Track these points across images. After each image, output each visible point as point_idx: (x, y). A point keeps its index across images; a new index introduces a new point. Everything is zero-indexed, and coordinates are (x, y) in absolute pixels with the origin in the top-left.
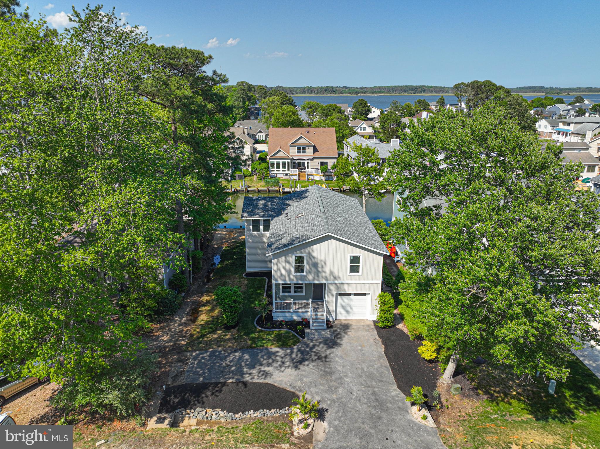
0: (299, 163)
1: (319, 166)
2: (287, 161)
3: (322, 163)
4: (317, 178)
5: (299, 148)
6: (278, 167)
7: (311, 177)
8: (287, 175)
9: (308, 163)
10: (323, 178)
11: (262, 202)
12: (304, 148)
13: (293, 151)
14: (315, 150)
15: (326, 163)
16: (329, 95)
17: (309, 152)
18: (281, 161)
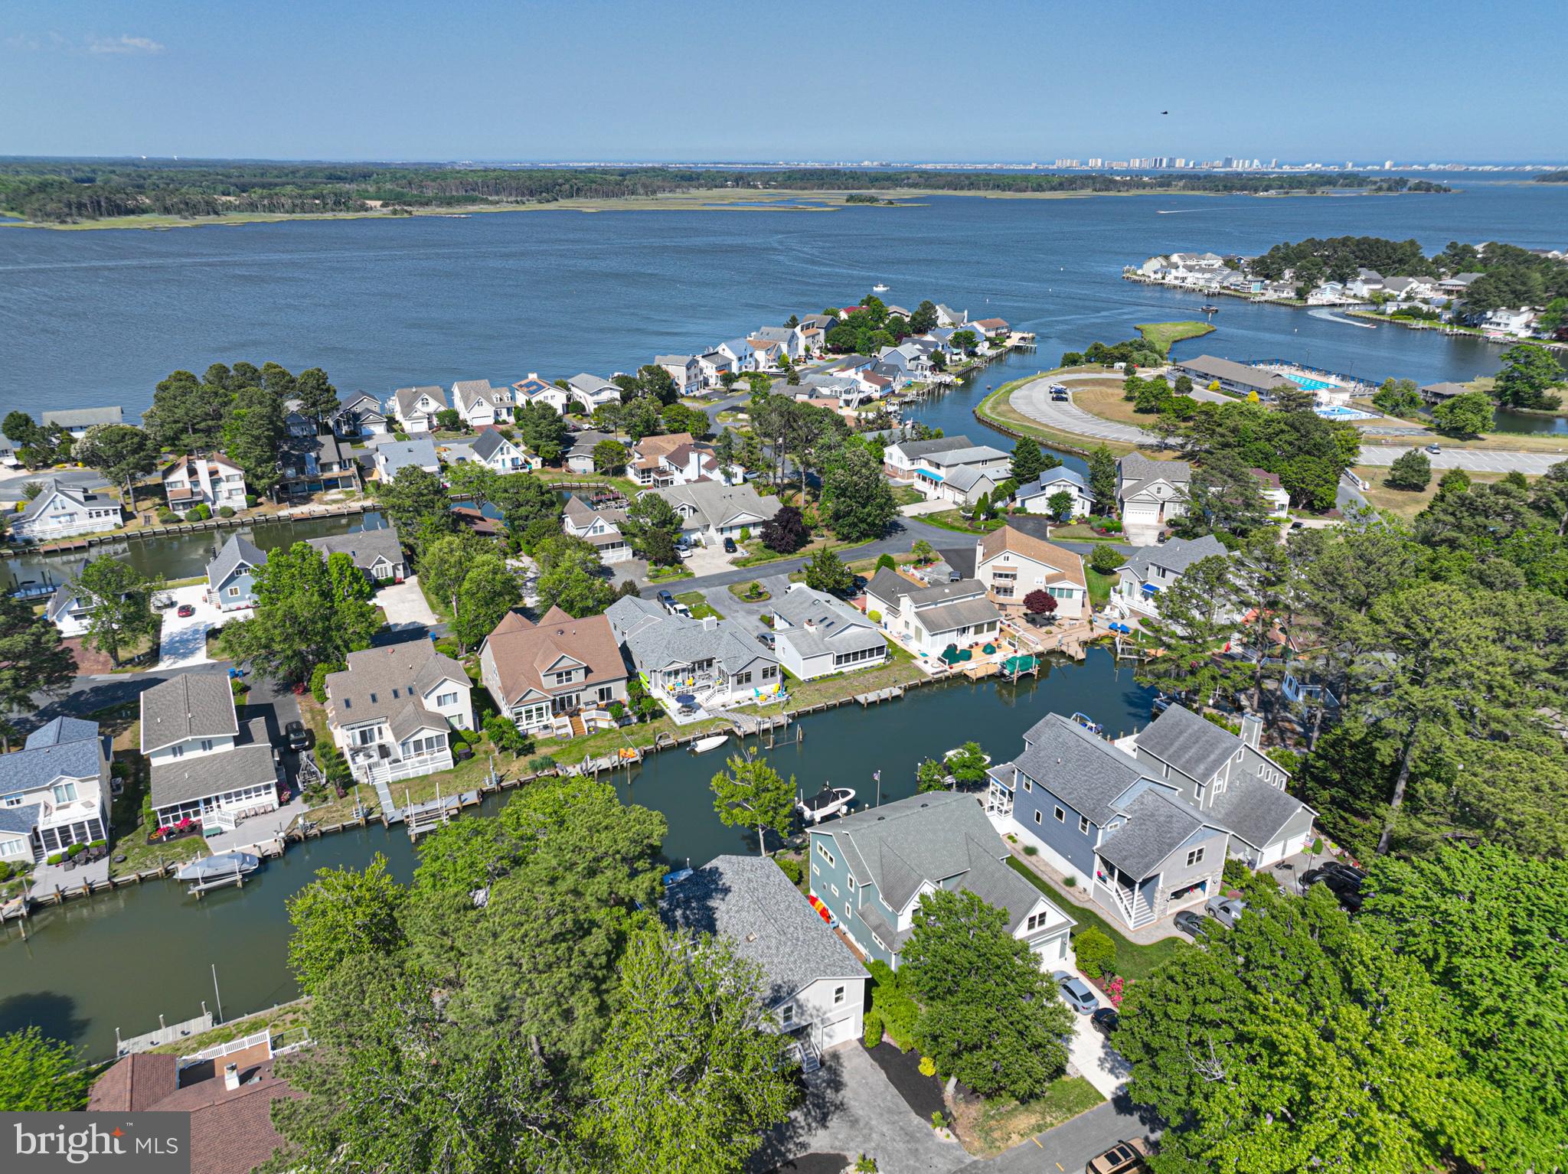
0: (562, 700)
1: (597, 698)
2: (544, 705)
3: (601, 691)
4: (603, 724)
5: (560, 675)
6: (529, 717)
7: (592, 724)
8: (546, 727)
9: (578, 697)
10: (615, 725)
11: (679, 913)
12: (568, 673)
13: (551, 682)
14: (588, 671)
15: (609, 690)
16: (329, 216)
17: (578, 677)
18: (534, 707)
